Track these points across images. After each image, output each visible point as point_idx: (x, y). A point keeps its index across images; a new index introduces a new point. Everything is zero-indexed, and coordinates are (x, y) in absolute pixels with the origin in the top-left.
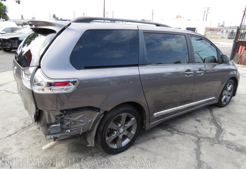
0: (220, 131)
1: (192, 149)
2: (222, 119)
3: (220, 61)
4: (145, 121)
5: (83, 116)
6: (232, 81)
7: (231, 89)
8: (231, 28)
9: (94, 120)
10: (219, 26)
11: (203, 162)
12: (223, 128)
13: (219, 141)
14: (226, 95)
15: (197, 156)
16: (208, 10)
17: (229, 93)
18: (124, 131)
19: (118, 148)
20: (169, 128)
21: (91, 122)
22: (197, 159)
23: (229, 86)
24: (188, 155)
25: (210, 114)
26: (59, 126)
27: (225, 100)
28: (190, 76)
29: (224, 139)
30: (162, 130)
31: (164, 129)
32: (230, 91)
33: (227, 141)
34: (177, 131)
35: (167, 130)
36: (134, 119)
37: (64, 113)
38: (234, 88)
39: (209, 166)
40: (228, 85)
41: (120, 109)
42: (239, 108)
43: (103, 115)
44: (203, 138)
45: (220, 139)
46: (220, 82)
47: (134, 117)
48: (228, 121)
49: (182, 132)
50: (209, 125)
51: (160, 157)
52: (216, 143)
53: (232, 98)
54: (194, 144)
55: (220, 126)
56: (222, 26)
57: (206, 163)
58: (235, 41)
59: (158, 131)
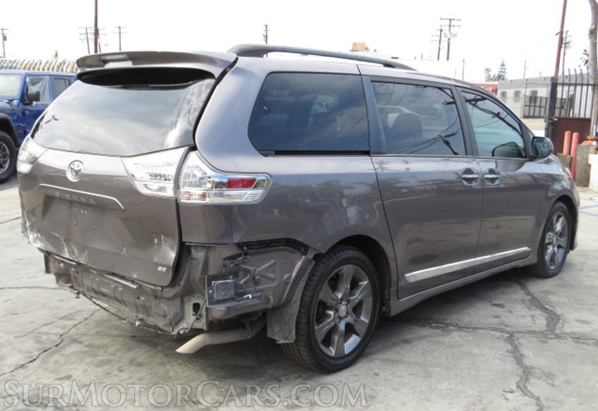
0: (553, 318)
1: (501, 351)
2: (553, 298)
3: (531, 154)
4: (389, 291)
5: (274, 264)
6: (562, 208)
7: (563, 228)
8: (527, 83)
9: (294, 274)
10: (489, 79)
11: (534, 368)
12: (559, 313)
13: (556, 335)
14: (554, 246)
15: (517, 360)
16: (450, 26)
17: (560, 238)
18: (347, 313)
19: (338, 356)
20: (434, 323)
21: (288, 278)
22: (518, 364)
23: (557, 221)
24: (497, 361)
25: (522, 292)
26: (231, 283)
27: (552, 260)
28: (473, 184)
29: (567, 329)
30: (418, 328)
31: (423, 326)
32: (561, 235)
33: (574, 334)
34: (455, 326)
35: (431, 327)
36: (366, 282)
37: (243, 250)
38: (568, 224)
39: (547, 371)
40: (555, 218)
41: (342, 253)
42: (589, 277)
43: (314, 262)
44: (519, 332)
45: (558, 331)
46: (533, 217)
47: (367, 278)
48: (568, 302)
49: (467, 328)
50: (527, 310)
51: (437, 369)
52: (550, 338)
53: (568, 255)
54: (504, 344)
55: (551, 311)
56: (500, 77)
57: (539, 369)
58: (549, 119)
59: (411, 329)
